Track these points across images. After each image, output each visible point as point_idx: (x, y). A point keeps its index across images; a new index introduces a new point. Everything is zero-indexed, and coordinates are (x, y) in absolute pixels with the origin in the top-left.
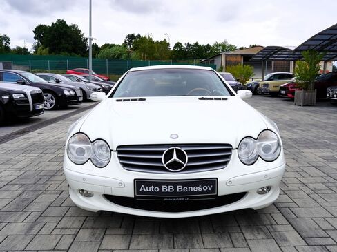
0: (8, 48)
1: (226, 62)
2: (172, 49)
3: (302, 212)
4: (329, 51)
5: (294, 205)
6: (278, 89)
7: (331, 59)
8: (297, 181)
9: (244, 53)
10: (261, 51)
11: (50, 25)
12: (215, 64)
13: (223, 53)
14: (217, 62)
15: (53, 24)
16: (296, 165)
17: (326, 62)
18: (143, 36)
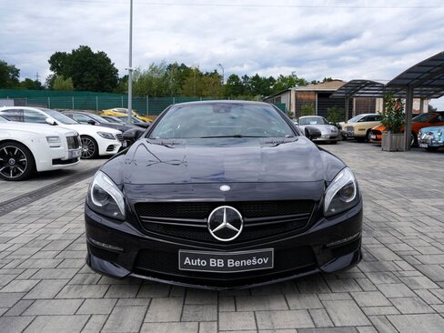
0: (17, 81)
1: (296, 99)
2: (225, 83)
3: (426, 259)
4: (427, 86)
5: (417, 253)
6: (364, 133)
7: (429, 97)
8: (413, 231)
9: (318, 88)
10: (344, 86)
11: (71, 52)
12: (282, 102)
13: (293, 89)
14: (284, 99)
15: (73, 51)
16: (408, 215)
17: (422, 99)
18: (188, 66)
